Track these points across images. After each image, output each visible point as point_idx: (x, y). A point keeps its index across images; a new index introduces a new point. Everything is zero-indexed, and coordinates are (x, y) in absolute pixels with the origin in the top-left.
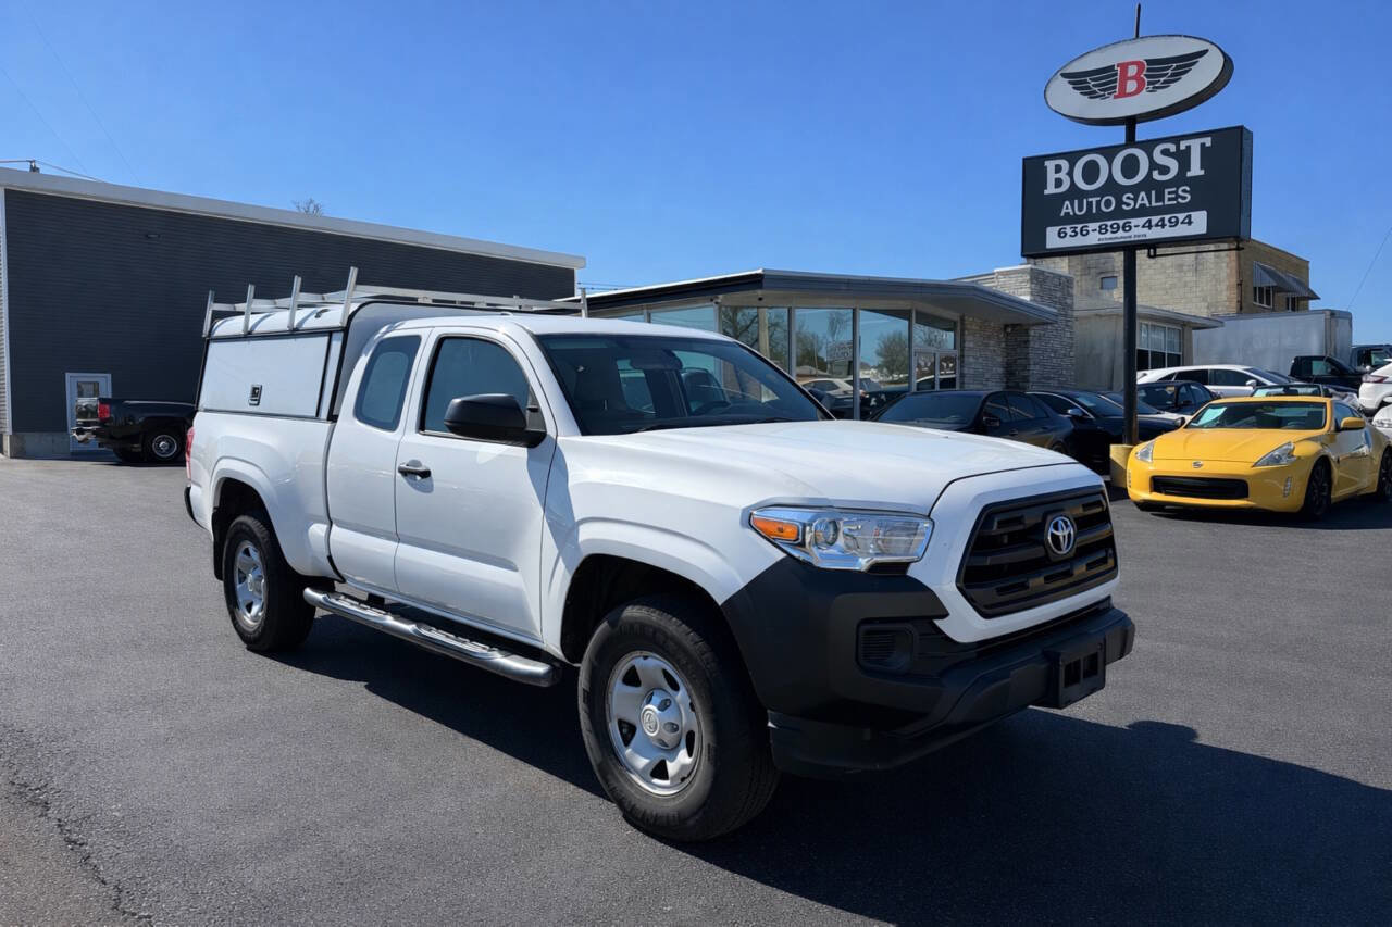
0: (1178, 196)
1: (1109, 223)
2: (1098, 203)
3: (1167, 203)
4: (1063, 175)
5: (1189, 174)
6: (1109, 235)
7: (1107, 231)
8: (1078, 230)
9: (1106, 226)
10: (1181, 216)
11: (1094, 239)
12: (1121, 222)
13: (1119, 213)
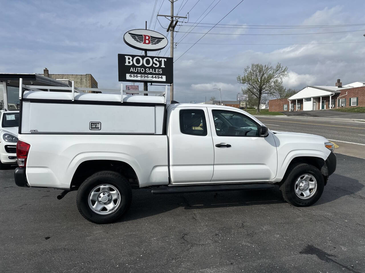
0: (159, 71)
1: (143, 75)
2: (140, 70)
3: (157, 72)
4: (130, 60)
5: (161, 67)
6: (143, 78)
7: (142, 77)
8: (135, 76)
9: (142, 76)
10: (160, 76)
11: (139, 79)
12: (146, 75)
13: (145, 73)
